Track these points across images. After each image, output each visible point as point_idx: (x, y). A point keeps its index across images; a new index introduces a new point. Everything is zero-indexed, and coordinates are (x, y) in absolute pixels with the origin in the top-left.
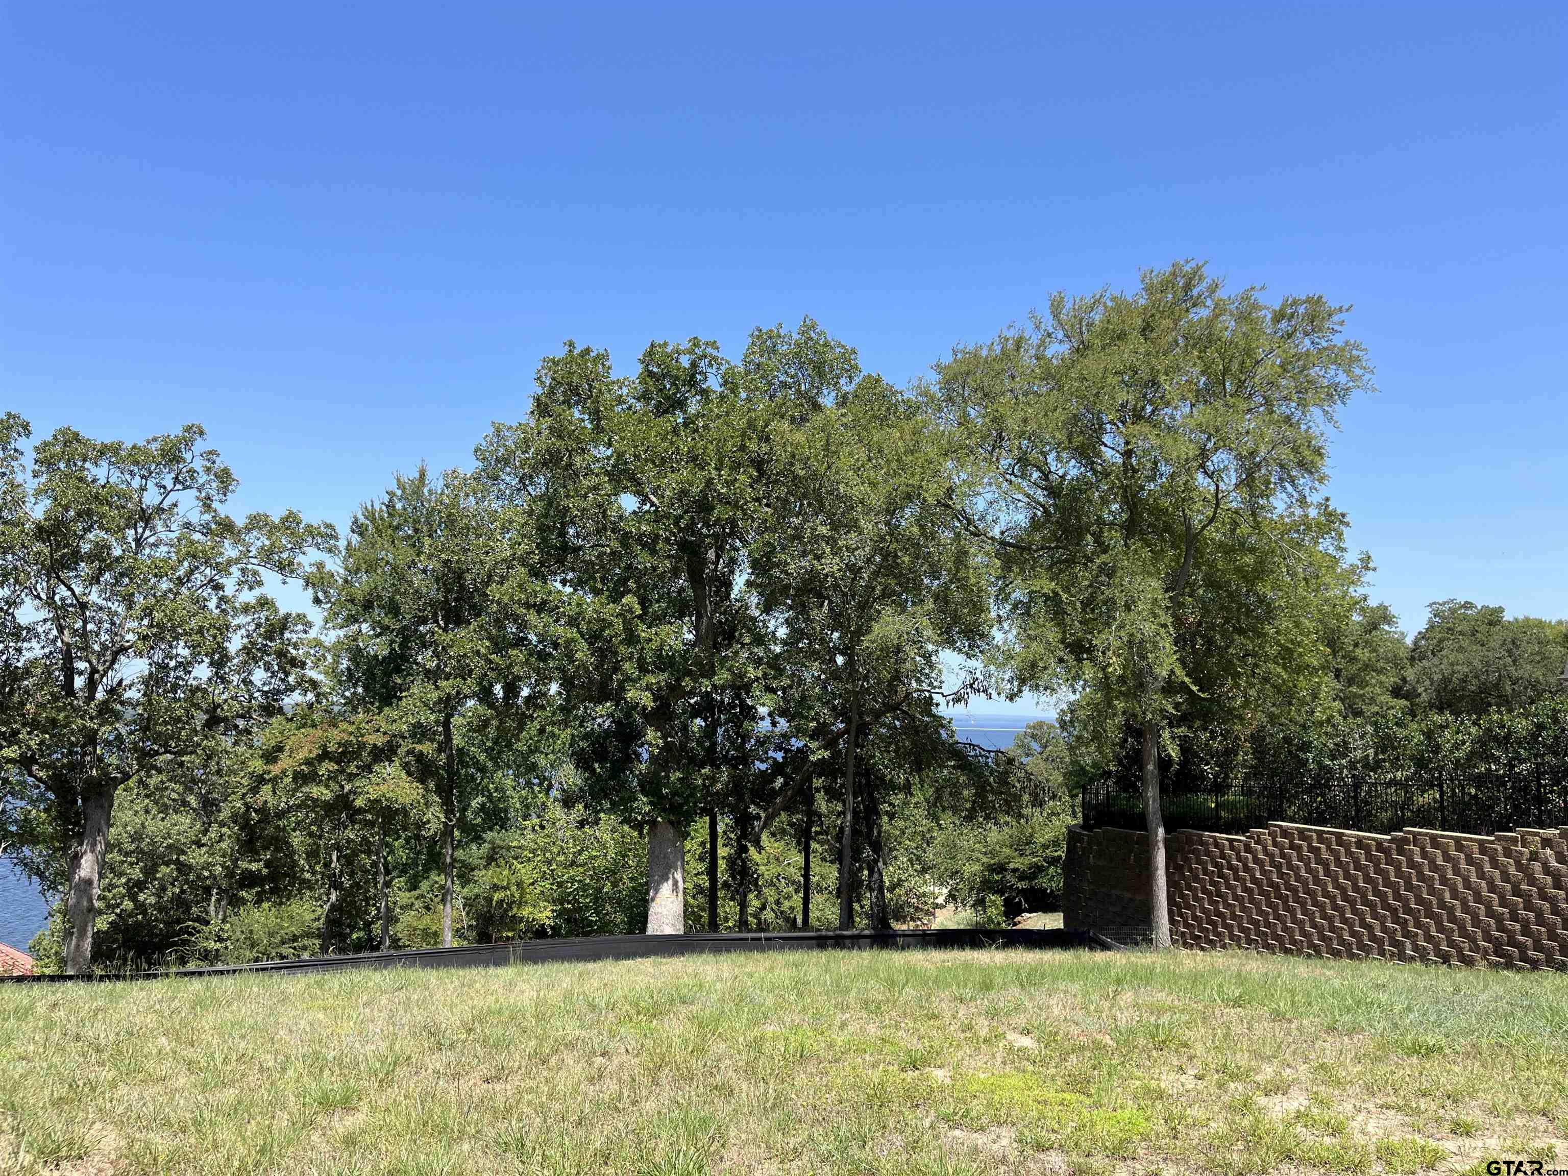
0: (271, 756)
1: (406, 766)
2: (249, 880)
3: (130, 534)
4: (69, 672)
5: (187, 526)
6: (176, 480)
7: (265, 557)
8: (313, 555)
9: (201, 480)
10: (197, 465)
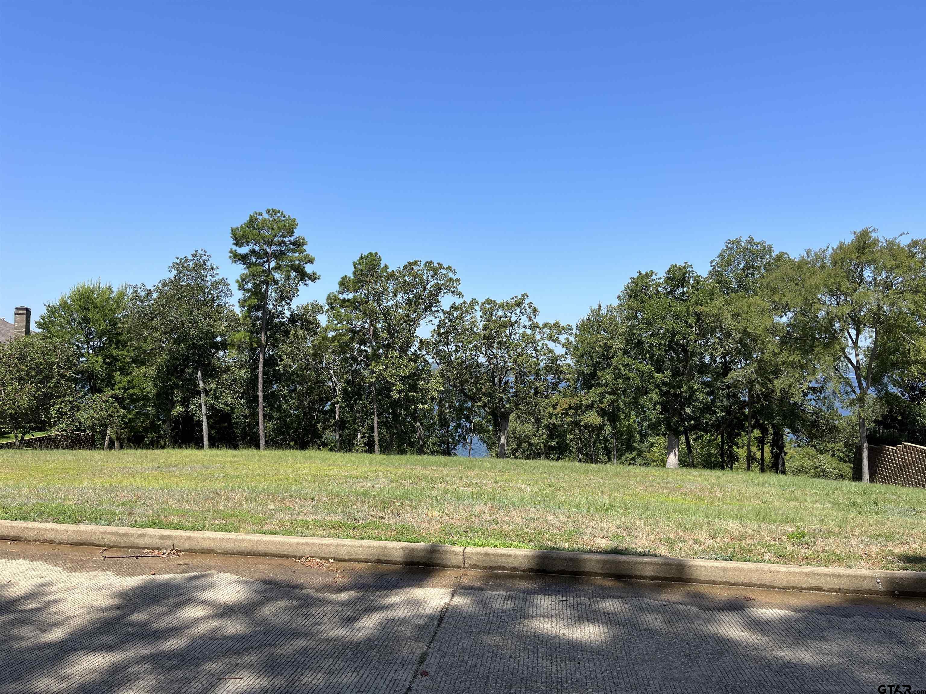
0: (554, 407)
1: (597, 411)
2: (552, 448)
3: (508, 332)
4: (493, 377)
5: (524, 327)
6: (520, 312)
7: (550, 338)
8: (565, 336)
9: (528, 312)
10: (527, 307)
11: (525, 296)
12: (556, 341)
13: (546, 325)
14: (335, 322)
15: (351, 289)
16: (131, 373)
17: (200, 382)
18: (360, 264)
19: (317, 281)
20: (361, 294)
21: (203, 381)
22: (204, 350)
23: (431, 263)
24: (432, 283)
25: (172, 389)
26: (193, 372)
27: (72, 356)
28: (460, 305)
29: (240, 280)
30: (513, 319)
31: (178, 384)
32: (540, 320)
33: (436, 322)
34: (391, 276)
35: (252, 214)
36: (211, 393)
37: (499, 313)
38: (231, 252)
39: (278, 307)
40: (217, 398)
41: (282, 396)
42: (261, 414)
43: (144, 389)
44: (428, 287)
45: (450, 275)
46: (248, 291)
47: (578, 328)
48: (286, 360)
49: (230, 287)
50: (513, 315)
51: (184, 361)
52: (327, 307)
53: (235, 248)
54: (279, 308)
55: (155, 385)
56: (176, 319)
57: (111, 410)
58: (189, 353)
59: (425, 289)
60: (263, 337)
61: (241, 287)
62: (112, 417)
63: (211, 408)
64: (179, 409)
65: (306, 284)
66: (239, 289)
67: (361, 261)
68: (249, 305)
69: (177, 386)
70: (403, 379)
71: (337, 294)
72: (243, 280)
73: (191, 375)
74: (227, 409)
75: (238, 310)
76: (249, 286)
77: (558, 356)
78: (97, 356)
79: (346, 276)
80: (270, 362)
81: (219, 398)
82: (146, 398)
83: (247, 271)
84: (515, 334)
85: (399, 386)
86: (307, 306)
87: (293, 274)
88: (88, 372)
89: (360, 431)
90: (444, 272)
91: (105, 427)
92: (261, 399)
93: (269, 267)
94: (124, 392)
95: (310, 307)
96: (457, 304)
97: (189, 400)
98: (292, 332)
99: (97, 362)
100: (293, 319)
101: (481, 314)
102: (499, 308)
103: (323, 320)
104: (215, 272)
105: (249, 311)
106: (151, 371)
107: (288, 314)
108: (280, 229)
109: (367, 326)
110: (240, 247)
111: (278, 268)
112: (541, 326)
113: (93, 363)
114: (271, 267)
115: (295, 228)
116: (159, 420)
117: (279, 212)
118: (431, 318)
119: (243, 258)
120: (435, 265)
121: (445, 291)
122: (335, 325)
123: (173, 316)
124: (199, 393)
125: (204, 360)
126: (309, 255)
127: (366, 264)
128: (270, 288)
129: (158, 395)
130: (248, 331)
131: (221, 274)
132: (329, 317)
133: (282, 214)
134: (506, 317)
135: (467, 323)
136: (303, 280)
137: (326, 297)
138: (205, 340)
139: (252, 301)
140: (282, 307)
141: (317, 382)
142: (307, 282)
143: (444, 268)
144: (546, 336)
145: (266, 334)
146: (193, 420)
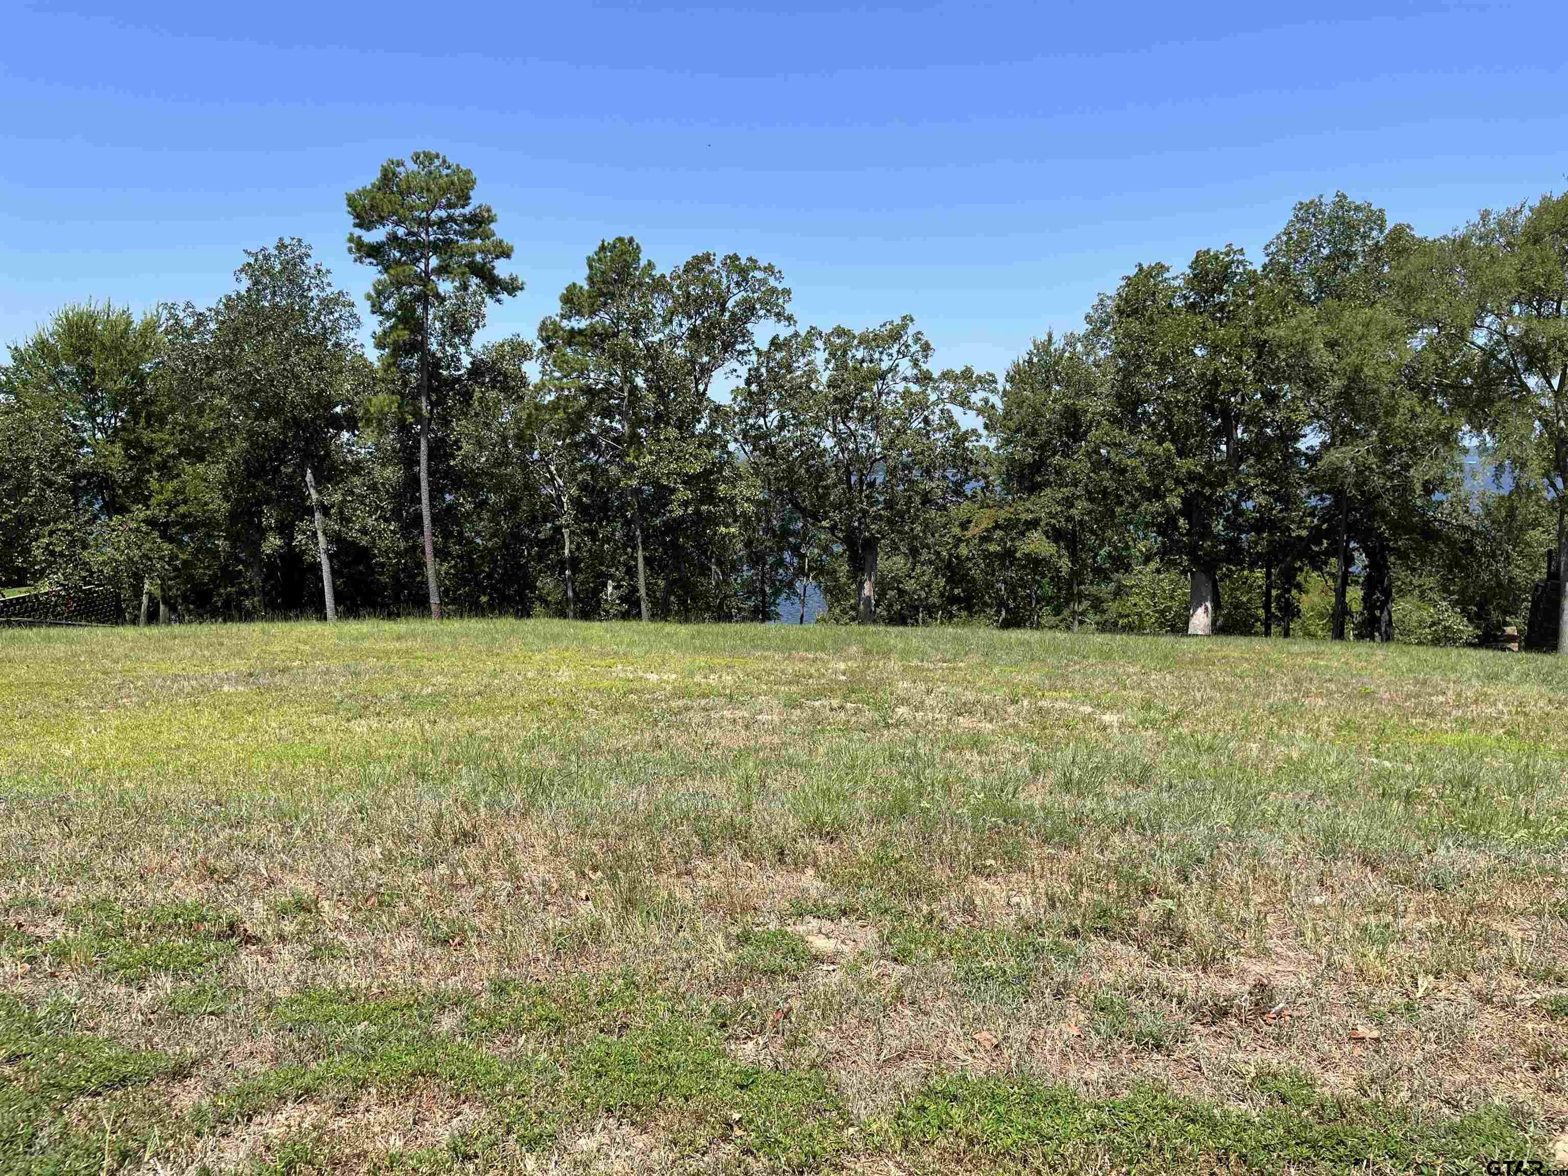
0: (964, 526)
3: (875, 388)
4: (849, 474)
5: (905, 379)
6: (899, 352)
7: (953, 398)
8: (981, 394)
9: (912, 350)
10: (910, 342)
11: (907, 319)
12: (965, 403)
13: (946, 375)
14: (557, 374)
15: (586, 310)
16: (178, 475)
17: (312, 491)
18: (600, 260)
19: (519, 293)
20: (604, 318)
21: (315, 488)
22: (316, 430)
23: (735, 258)
24: (738, 297)
25: (259, 503)
26: (294, 472)
27: (64, 444)
28: (787, 341)
29: (373, 293)
30: (885, 366)
31: (269, 494)
32: (934, 366)
33: (743, 371)
34: (660, 285)
35: (385, 164)
36: (333, 511)
37: (859, 355)
38: (351, 240)
39: (447, 348)
40: (345, 520)
41: (462, 515)
42: (429, 549)
43: (206, 504)
44: (730, 304)
45: (772, 282)
46: (388, 315)
47: (1010, 379)
48: (467, 447)
49: (355, 310)
50: (885, 357)
51: (278, 451)
52: (540, 345)
53: (358, 232)
54: (450, 351)
55: (227, 498)
56: (258, 370)
57: (147, 546)
58: (286, 437)
59: (723, 309)
60: (424, 404)
61: (377, 309)
62: (150, 559)
63: (335, 538)
64: (273, 543)
65: (498, 301)
66: (373, 313)
67: (602, 255)
68: (395, 342)
69: (268, 501)
70: (690, 481)
71: (558, 319)
72: (379, 293)
73: (291, 477)
74: (364, 541)
75: (373, 355)
76: (390, 305)
77: (966, 432)
78: (113, 442)
79: (574, 284)
80: (440, 450)
81: (349, 520)
82: (210, 524)
83: (385, 276)
84: (888, 394)
85: (685, 493)
86: (502, 345)
87: (474, 281)
88: (96, 474)
89: (612, 577)
90: (759, 275)
91: (138, 578)
92: (427, 522)
93: (427, 265)
94: (169, 510)
95: (507, 348)
96: (781, 338)
97: (292, 525)
98: (477, 395)
99: (113, 454)
100: (477, 370)
101: (826, 355)
102: (860, 343)
103: (532, 371)
104: (325, 281)
105: (395, 353)
106: (216, 471)
107: (466, 361)
108: (444, 191)
109: (616, 380)
110: (368, 230)
111: (442, 270)
112: (936, 375)
113: (105, 456)
114: (430, 267)
115: (472, 188)
116: (239, 561)
117: (437, 156)
118: (734, 364)
119: (374, 252)
120: (743, 261)
121: (762, 312)
122: (558, 379)
123: (251, 364)
124: (310, 511)
125: (316, 448)
126: (501, 241)
127: (612, 260)
128: (431, 311)
129: (233, 516)
130: (393, 393)
131: (336, 283)
132: (544, 364)
133: (444, 161)
134: (871, 361)
135: (799, 373)
136: (492, 292)
137: (538, 326)
138: (316, 410)
139: (401, 333)
140: (455, 346)
141: (526, 487)
142: (500, 296)
143: (760, 268)
144: (946, 395)
145: (428, 398)
146: (302, 561)
